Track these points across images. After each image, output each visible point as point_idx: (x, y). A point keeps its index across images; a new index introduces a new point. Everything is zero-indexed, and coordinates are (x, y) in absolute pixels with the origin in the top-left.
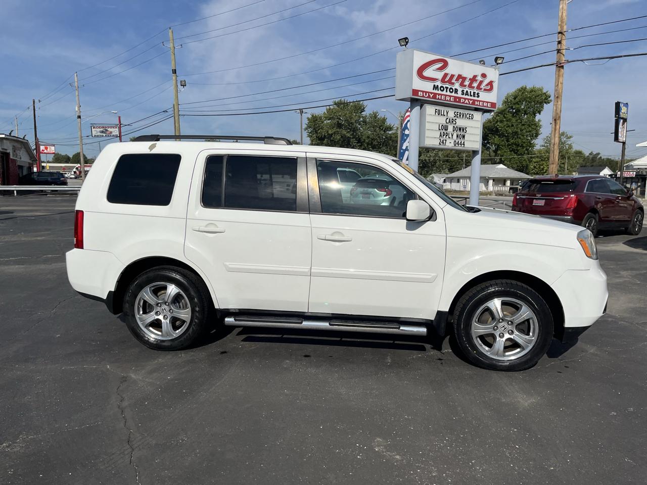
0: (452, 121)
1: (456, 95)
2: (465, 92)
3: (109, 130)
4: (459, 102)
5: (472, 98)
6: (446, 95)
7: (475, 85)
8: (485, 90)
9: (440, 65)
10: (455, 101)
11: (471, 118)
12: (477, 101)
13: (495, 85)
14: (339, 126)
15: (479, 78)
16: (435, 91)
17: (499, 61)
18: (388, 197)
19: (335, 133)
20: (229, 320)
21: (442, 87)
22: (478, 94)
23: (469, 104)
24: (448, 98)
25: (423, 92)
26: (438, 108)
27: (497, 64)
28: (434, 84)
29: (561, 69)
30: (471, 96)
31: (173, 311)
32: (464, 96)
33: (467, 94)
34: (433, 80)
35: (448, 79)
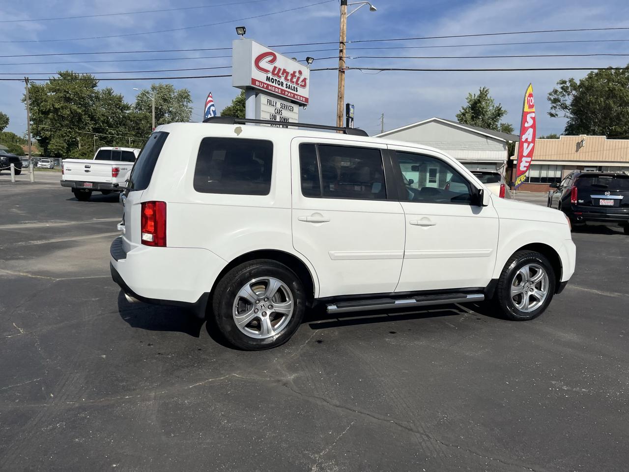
0: (279, 112)
1: (282, 88)
2: (288, 86)
4: (284, 94)
5: (293, 92)
6: (275, 87)
7: (295, 80)
8: (301, 85)
9: (270, 58)
10: (282, 93)
11: (292, 110)
12: (297, 95)
13: (308, 81)
15: (297, 74)
16: (268, 82)
17: (310, 61)
20: (332, 308)
21: (272, 79)
22: (297, 88)
23: (291, 97)
24: (277, 90)
25: (259, 82)
26: (270, 98)
27: (308, 63)
28: (266, 75)
29: (343, 74)
30: (292, 90)
31: (274, 306)
32: (287, 90)
33: (289, 88)
34: (266, 71)
35: (276, 72)
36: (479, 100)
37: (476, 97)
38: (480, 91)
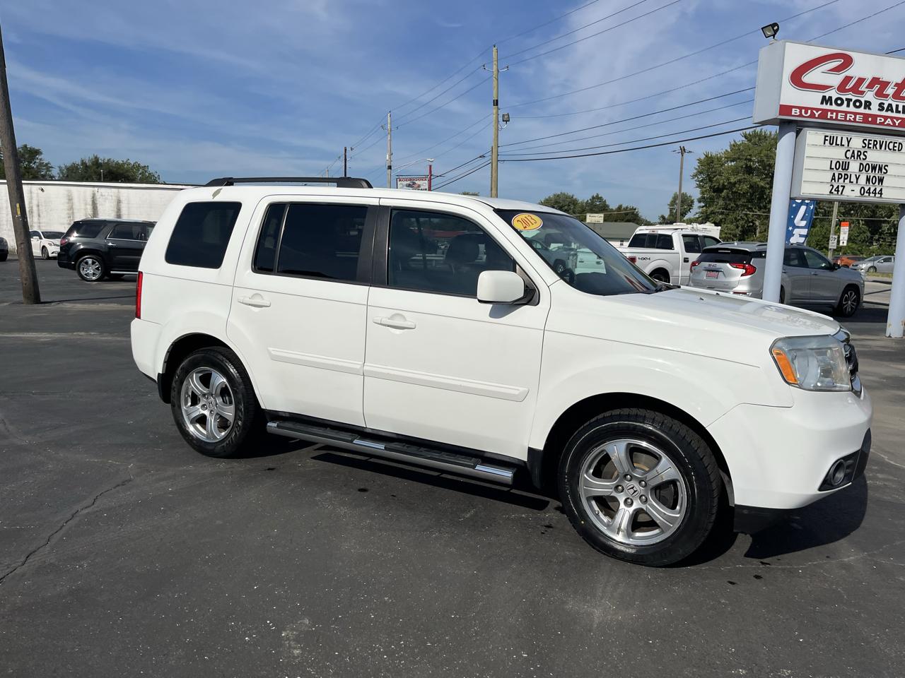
0: (859, 155)
1: (867, 111)
2: (886, 106)
3: (417, 182)
4: (874, 122)
5: (900, 115)
6: (846, 113)
9: (835, 63)
10: (865, 121)
11: (898, 148)
14: (749, 170)
16: (824, 106)
18: (749, 276)
19: (740, 181)
20: (272, 425)
21: (838, 99)
23: (894, 125)
24: (850, 117)
25: (801, 108)
26: (829, 133)
28: (822, 95)
30: (898, 112)
31: (218, 407)
32: (884, 113)
33: (889, 110)
34: (823, 88)
35: (851, 85)
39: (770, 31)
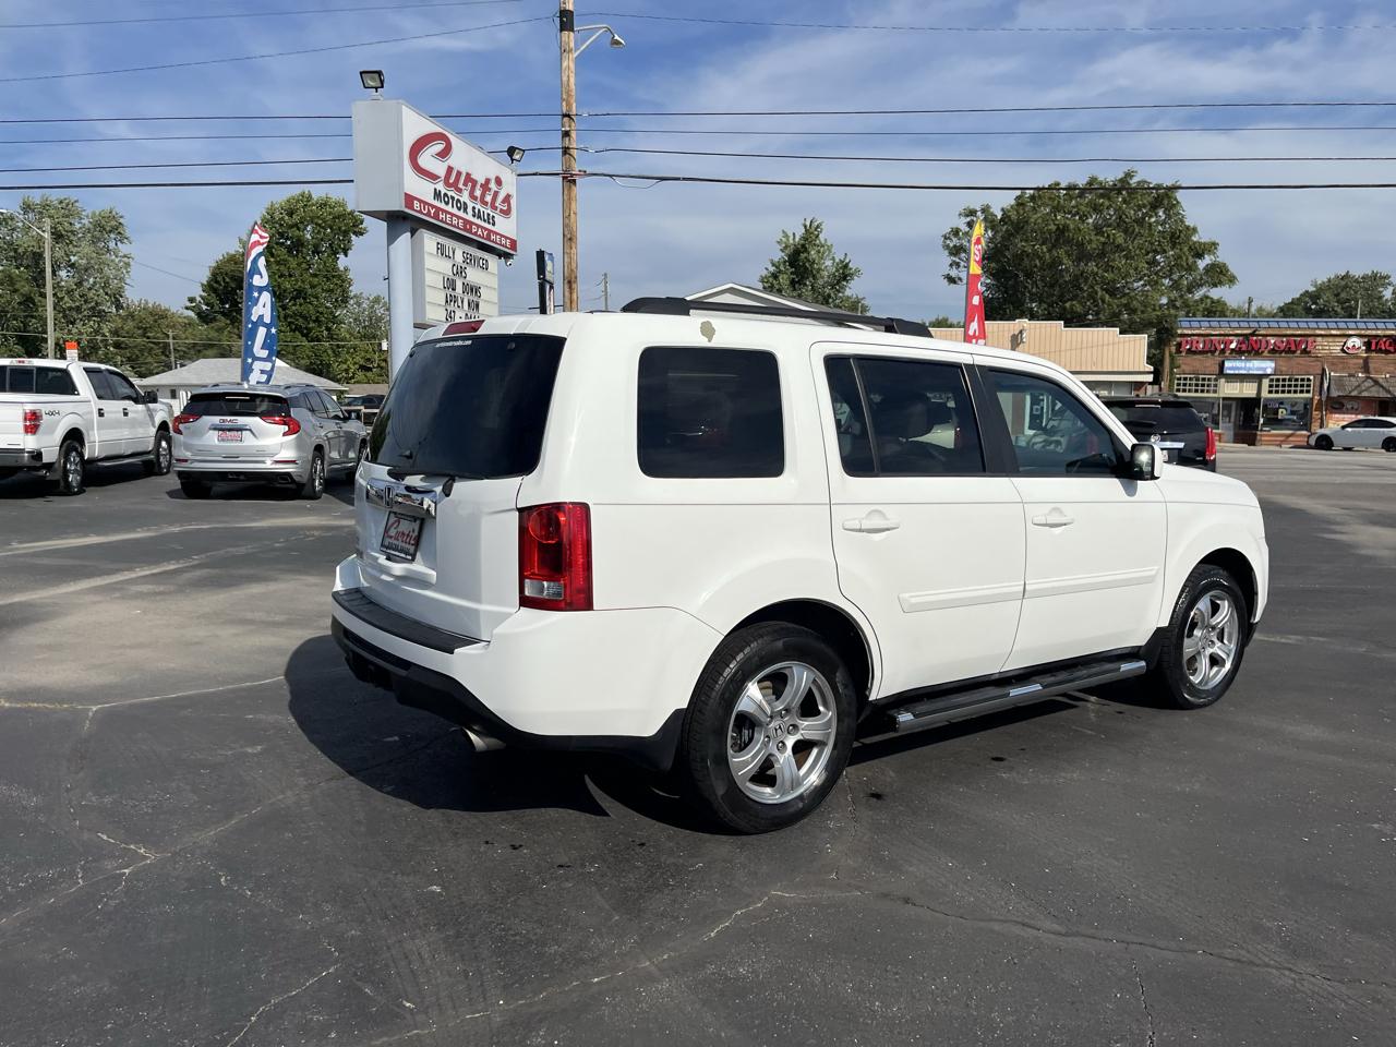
0: (460, 272)
1: (465, 216)
2: (476, 212)
4: (470, 230)
5: (487, 225)
6: (453, 215)
7: (488, 198)
8: (501, 211)
9: (439, 147)
10: (465, 230)
11: (485, 267)
12: (494, 233)
13: (513, 202)
15: (493, 185)
16: (437, 203)
17: (517, 157)
20: (906, 718)
21: (445, 195)
22: (493, 217)
23: (483, 237)
24: (455, 221)
25: (420, 201)
26: (441, 240)
27: (512, 160)
28: (433, 186)
29: (573, 187)
30: (485, 221)
31: (801, 727)
32: (476, 220)
33: (479, 217)
34: (433, 177)
35: (453, 179)
36: (803, 246)
37: (797, 240)
38: (805, 226)
39: (373, 79)
